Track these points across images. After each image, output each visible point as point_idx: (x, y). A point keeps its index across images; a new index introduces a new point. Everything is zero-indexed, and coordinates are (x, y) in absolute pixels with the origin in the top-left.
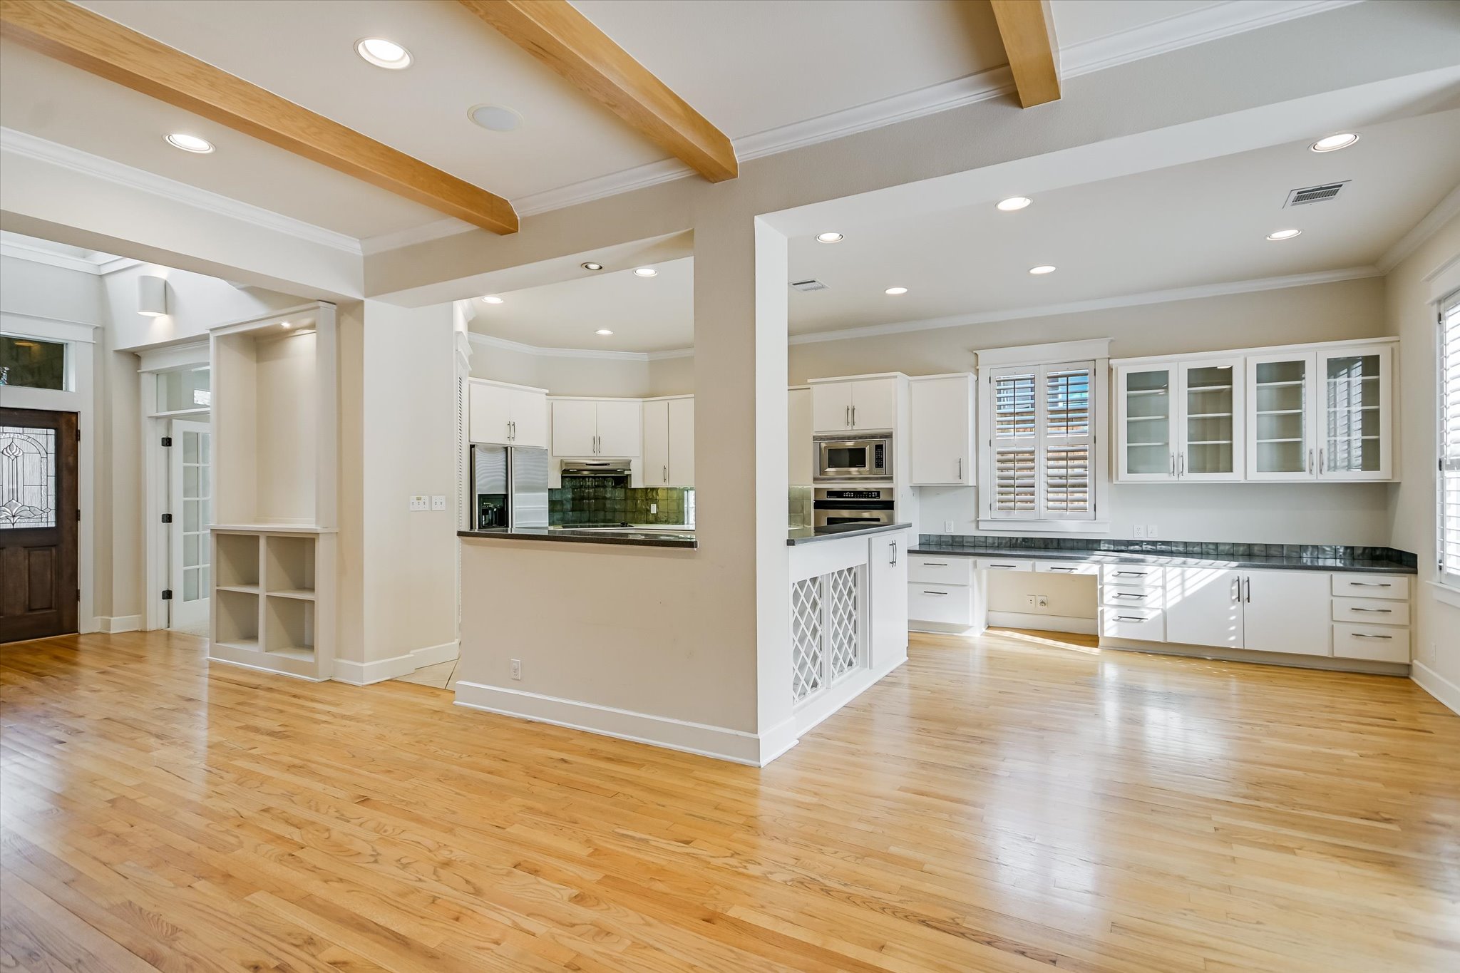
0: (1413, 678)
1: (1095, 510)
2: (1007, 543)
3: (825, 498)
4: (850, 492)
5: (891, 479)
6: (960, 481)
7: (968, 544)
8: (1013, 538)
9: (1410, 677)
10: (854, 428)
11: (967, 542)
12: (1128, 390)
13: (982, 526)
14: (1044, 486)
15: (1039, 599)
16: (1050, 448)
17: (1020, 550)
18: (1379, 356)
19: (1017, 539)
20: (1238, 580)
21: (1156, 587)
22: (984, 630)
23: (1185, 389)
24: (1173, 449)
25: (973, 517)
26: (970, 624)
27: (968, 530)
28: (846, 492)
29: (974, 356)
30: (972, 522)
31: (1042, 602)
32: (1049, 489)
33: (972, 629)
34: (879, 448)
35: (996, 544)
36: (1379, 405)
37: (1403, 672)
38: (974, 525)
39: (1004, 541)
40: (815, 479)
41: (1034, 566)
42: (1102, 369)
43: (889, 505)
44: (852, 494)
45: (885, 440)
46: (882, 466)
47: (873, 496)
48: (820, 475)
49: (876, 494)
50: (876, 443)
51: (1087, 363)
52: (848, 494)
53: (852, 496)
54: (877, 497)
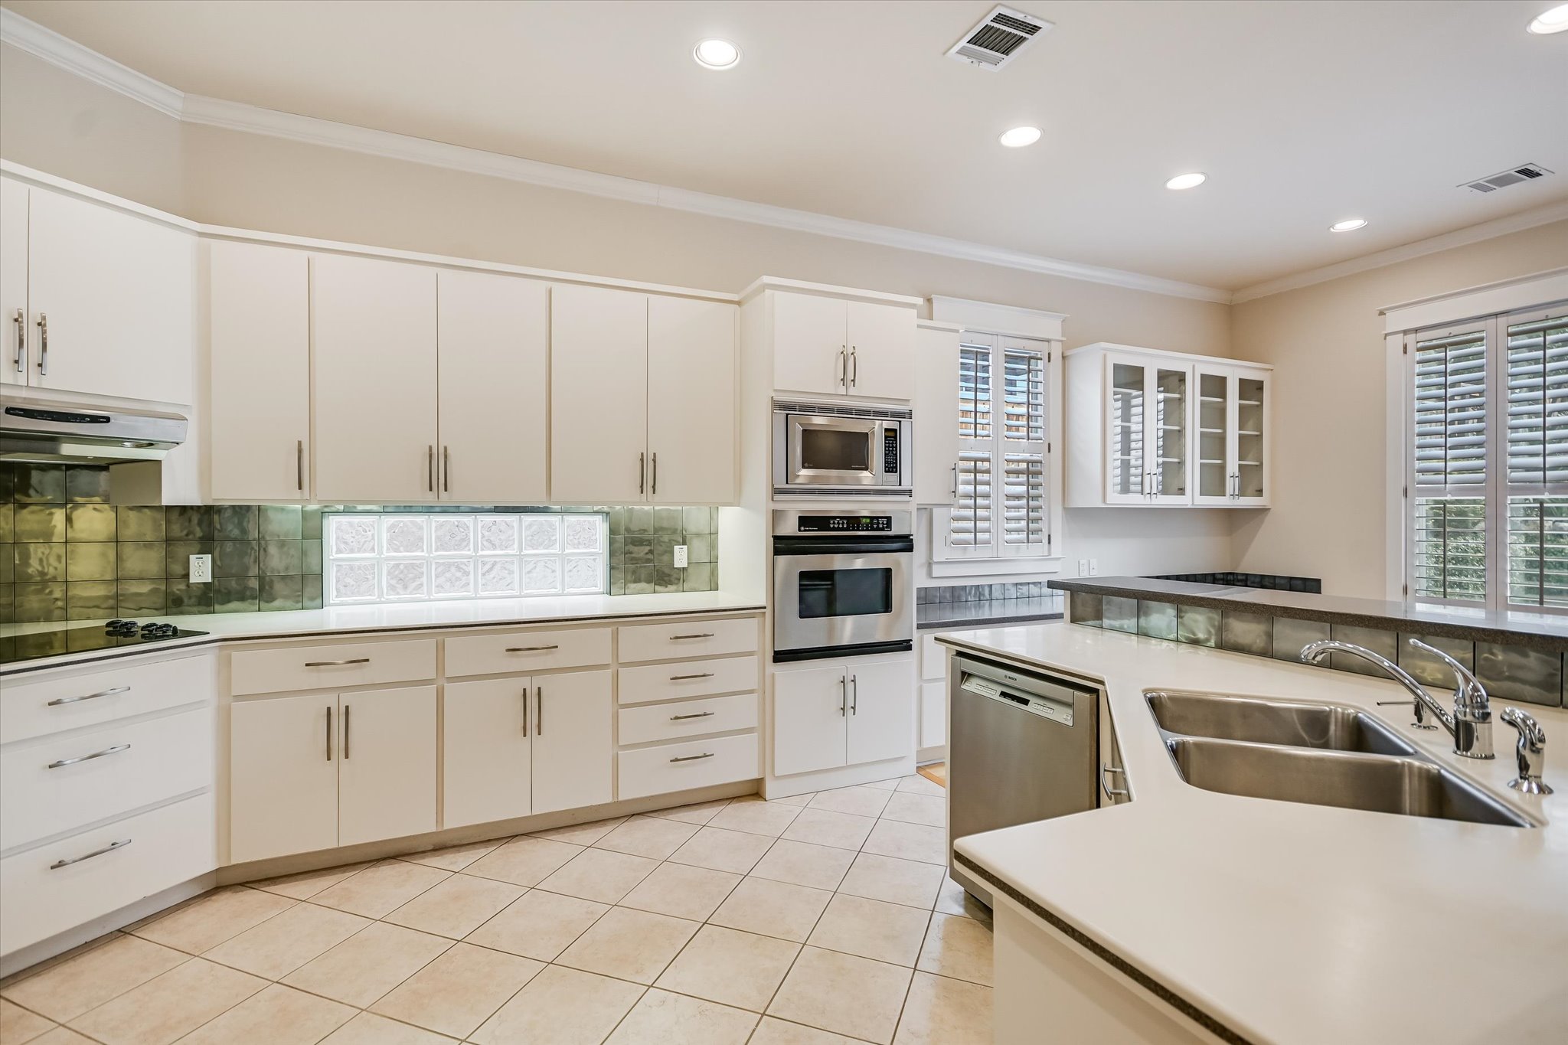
1: (1049, 543)
3: (793, 530)
4: (842, 518)
5: (909, 494)
10: (856, 393)
13: (937, 571)
18: (1265, 382)
23: (1155, 393)
25: (923, 559)
28: (834, 518)
34: (891, 437)
38: (924, 571)
40: (776, 492)
42: (1056, 352)
43: (906, 544)
44: (845, 522)
45: (900, 422)
46: (894, 470)
47: (881, 526)
48: (787, 483)
49: (885, 522)
50: (886, 425)
51: (1041, 343)
52: (838, 523)
53: (845, 526)
54: (887, 527)
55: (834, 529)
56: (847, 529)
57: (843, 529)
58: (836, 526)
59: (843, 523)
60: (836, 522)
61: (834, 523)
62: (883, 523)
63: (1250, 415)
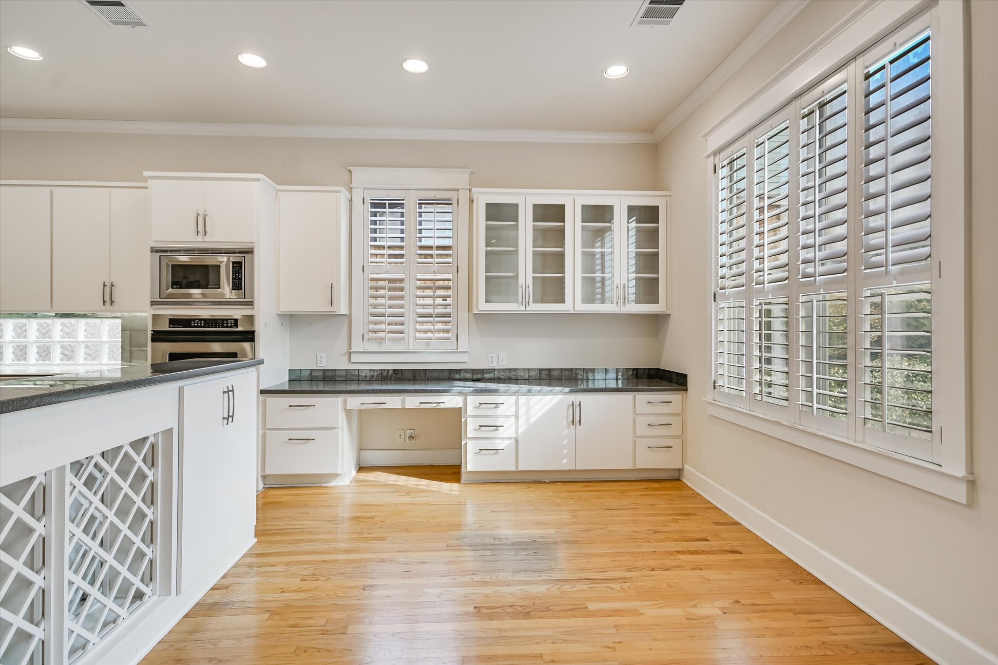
0: (684, 480)
1: (457, 340)
2: (378, 376)
3: (165, 327)
4: (200, 320)
5: (251, 303)
6: (331, 309)
7: (341, 379)
8: (385, 370)
9: (681, 478)
10: (207, 239)
11: (340, 376)
12: (487, 220)
13: (354, 358)
14: (413, 316)
15: (408, 433)
16: (420, 276)
17: (391, 384)
18: (659, 206)
19: (388, 371)
20: (573, 405)
21: (508, 416)
22: (354, 473)
23: (530, 223)
24: (521, 280)
25: (345, 350)
26: (339, 472)
27: (341, 364)
28: (195, 320)
29: (348, 173)
30: (343, 354)
31: (411, 437)
32: (418, 319)
33: (340, 477)
34: (237, 267)
35: (368, 378)
36: (658, 248)
37: (675, 475)
38: (346, 358)
39: (376, 374)
40: (153, 303)
41: (403, 402)
42: (464, 197)
43: (249, 336)
44: (203, 322)
45: (244, 257)
46: (240, 288)
47: (229, 325)
48: (160, 298)
49: (233, 322)
50: (232, 259)
51: (451, 192)
52: (198, 323)
53: (203, 325)
54: (234, 326)
55: (194, 327)
56: (204, 327)
57: (201, 327)
58: (196, 325)
59: (201, 323)
60: (196, 322)
61: (194, 323)
62: (231, 323)
63: (650, 237)
